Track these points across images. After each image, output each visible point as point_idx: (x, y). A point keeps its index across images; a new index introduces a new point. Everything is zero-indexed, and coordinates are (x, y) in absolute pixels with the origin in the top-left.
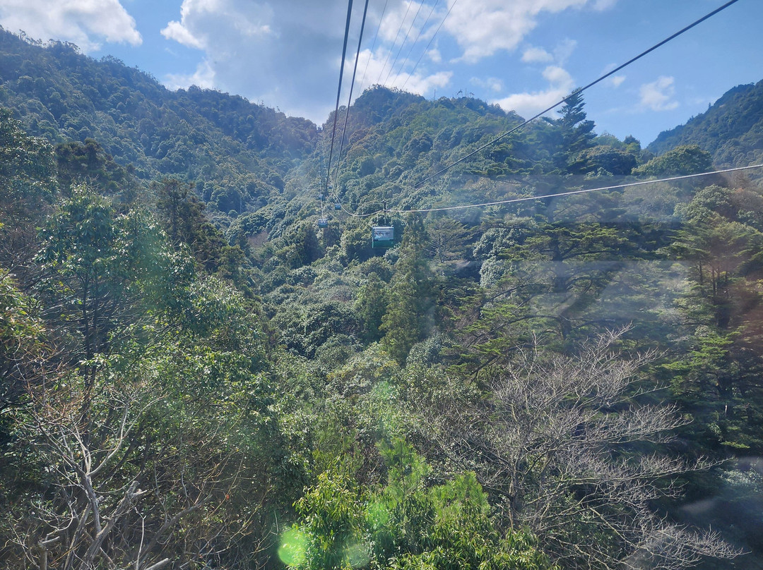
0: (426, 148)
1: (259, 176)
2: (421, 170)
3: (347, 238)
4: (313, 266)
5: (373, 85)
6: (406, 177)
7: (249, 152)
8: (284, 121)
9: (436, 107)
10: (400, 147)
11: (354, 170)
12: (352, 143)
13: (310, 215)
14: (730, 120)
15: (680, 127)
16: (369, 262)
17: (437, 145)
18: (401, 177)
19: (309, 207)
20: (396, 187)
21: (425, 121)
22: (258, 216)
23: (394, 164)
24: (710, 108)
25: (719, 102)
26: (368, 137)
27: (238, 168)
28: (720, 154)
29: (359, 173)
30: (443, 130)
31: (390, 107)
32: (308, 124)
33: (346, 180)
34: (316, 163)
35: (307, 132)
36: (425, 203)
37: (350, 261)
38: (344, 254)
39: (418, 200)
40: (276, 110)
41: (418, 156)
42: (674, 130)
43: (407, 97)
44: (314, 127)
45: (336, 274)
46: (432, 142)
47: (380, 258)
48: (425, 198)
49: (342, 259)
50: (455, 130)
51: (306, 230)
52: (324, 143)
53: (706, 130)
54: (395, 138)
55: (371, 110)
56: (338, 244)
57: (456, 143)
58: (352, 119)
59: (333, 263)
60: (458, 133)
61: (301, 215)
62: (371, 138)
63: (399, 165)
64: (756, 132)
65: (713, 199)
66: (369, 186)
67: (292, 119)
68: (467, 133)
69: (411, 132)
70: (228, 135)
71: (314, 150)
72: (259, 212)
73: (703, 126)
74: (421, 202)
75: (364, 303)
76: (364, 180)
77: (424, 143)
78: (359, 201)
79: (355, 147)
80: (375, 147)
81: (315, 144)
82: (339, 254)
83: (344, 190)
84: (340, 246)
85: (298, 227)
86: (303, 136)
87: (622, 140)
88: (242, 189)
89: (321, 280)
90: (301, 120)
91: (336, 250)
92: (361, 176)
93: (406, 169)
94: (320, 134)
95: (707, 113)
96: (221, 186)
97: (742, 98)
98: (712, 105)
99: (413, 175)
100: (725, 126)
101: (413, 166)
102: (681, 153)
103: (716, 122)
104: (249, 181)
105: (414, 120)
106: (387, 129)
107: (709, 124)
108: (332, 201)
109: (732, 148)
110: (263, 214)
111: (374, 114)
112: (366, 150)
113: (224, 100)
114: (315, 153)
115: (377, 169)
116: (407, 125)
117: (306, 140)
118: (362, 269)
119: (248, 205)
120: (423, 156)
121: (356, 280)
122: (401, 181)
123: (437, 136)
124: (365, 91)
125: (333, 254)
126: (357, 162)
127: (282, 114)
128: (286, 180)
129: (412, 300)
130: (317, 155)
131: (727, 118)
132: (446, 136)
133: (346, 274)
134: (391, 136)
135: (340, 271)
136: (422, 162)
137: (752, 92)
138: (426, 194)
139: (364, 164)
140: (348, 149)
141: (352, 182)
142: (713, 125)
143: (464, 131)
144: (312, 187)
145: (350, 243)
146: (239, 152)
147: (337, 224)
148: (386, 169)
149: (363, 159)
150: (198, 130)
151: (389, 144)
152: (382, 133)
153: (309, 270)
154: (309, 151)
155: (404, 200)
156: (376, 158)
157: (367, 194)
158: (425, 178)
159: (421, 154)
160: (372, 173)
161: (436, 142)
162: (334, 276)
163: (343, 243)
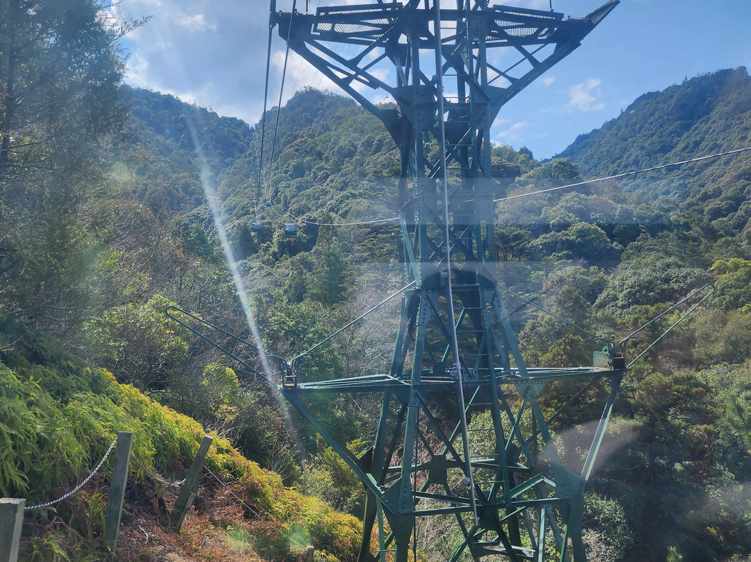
0: (351, 154)
1: (193, 176)
2: (346, 175)
3: (278, 236)
4: (249, 260)
5: (305, 87)
6: (332, 181)
7: (182, 151)
8: (217, 121)
9: (362, 114)
10: (328, 151)
11: (286, 172)
12: (285, 144)
13: (244, 215)
14: (638, 126)
15: (595, 131)
16: (298, 257)
17: (361, 152)
18: (328, 180)
19: (243, 207)
20: (323, 190)
21: (351, 126)
22: (194, 215)
23: (321, 169)
24: (622, 113)
25: (630, 108)
26: (299, 140)
27: (172, 167)
28: (628, 158)
29: (290, 176)
30: (366, 137)
31: (321, 109)
32: (241, 124)
33: (277, 182)
34: (249, 162)
35: (239, 132)
36: (347, 205)
37: (281, 256)
38: (276, 250)
39: (341, 203)
40: (209, 110)
41: (343, 161)
42: (590, 134)
43: (338, 100)
44: (246, 127)
45: (269, 267)
46: (356, 148)
47: (308, 253)
48: (347, 201)
49: (274, 254)
50: (377, 138)
51: (241, 229)
52: (256, 143)
53: (617, 134)
54: (324, 143)
55: (302, 112)
56: (271, 241)
57: (378, 150)
58: (285, 120)
59: (266, 258)
60: (379, 141)
61: (236, 215)
62: (302, 142)
63: (326, 169)
64: (660, 137)
65: (572, 203)
66: (299, 189)
67: (224, 119)
68: (387, 141)
69: (338, 137)
70: (160, 134)
71: (247, 150)
72: (194, 211)
73: (614, 130)
74: (344, 205)
75: (290, 287)
76: (294, 183)
77: (349, 149)
78: (289, 203)
79: (287, 150)
80: (306, 151)
81: (248, 144)
82: (271, 250)
83: (277, 192)
84: (272, 243)
85: (234, 226)
86: (236, 136)
87: (517, 150)
88: (177, 189)
89: (256, 272)
90: (234, 119)
91: (268, 247)
92: (293, 179)
93: (332, 173)
94: (253, 134)
95: (619, 118)
96: (156, 186)
97: (649, 105)
98: (624, 110)
99: (338, 179)
100: (634, 130)
101: (340, 170)
102: (555, 164)
103: (626, 127)
104: (183, 180)
105: (342, 125)
106: (317, 133)
107: (619, 129)
108: (265, 201)
109: (639, 152)
110: (199, 214)
111: (305, 116)
112: (297, 153)
113: (155, 99)
114: (248, 153)
115: (308, 172)
116: (336, 130)
117: (239, 139)
118: (292, 262)
119: (182, 205)
120: (348, 162)
121: (287, 272)
122: (328, 185)
123: (361, 143)
124: (297, 93)
125: (266, 249)
126: (289, 165)
127: (215, 114)
128: (220, 180)
129: (325, 282)
130: (250, 155)
131: (636, 123)
132: (368, 144)
133: (278, 266)
134: (320, 140)
135: (272, 265)
136: (348, 167)
137: (658, 99)
138: (348, 198)
139: (296, 168)
140: (280, 152)
141: (284, 184)
142: (623, 130)
143: (385, 139)
144: (246, 188)
145: (281, 240)
146: (172, 151)
147: (270, 223)
148: (314, 173)
149: (294, 162)
150: (131, 129)
151: (319, 148)
152: (312, 136)
153: (245, 263)
154: (242, 151)
155: (329, 203)
156: (307, 161)
157: (297, 196)
158: (348, 182)
159: (346, 159)
160: (302, 176)
161: (360, 148)
162: (267, 269)
163: (275, 240)
